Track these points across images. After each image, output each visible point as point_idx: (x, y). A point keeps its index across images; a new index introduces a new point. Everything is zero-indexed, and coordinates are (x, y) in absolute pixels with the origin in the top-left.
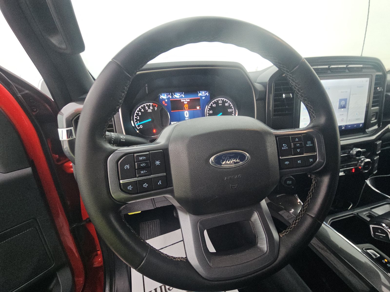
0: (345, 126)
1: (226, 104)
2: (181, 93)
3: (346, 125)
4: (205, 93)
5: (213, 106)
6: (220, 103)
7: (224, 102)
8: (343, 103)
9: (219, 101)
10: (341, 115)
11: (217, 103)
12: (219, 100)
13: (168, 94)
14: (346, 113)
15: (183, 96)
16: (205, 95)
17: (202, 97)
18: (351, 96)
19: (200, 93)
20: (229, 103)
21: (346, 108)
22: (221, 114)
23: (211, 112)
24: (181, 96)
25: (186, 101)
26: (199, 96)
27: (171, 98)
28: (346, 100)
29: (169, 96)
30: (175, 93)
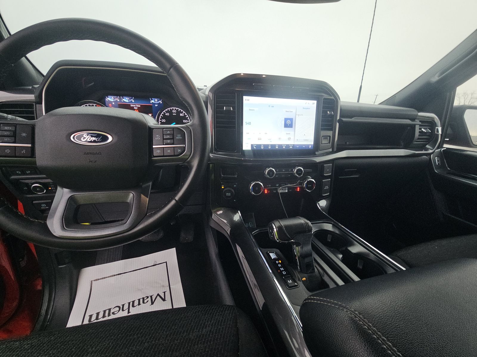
0: (292, 145)
1: (181, 115)
2: (131, 97)
3: (294, 145)
4: (158, 101)
5: (166, 114)
6: (174, 113)
7: (178, 113)
8: (289, 122)
9: (173, 111)
10: (287, 134)
11: (170, 112)
12: (173, 109)
13: (116, 97)
14: (293, 132)
15: (133, 101)
16: (158, 102)
17: (154, 104)
18: (297, 116)
19: (152, 100)
20: (184, 114)
21: (292, 127)
22: (175, 123)
23: (164, 121)
24: (130, 101)
25: (136, 107)
26: (151, 102)
27: (118, 102)
28: (291, 120)
29: (116, 99)
30: (124, 97)
